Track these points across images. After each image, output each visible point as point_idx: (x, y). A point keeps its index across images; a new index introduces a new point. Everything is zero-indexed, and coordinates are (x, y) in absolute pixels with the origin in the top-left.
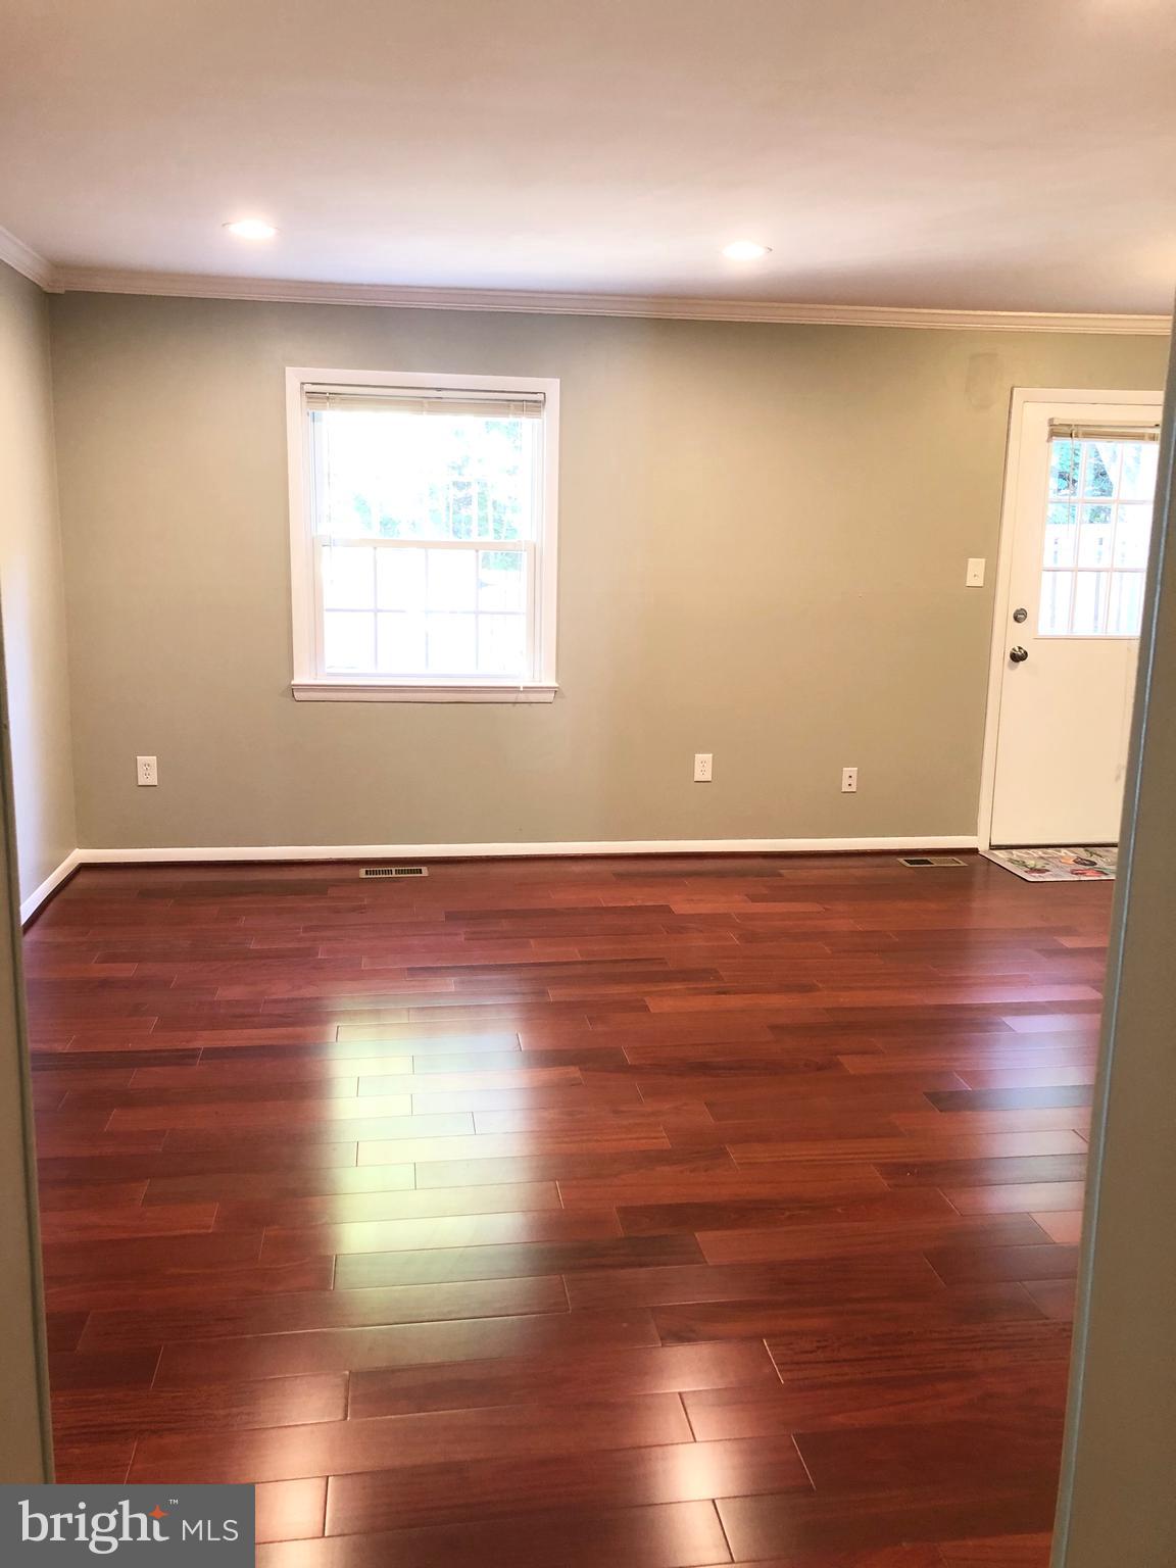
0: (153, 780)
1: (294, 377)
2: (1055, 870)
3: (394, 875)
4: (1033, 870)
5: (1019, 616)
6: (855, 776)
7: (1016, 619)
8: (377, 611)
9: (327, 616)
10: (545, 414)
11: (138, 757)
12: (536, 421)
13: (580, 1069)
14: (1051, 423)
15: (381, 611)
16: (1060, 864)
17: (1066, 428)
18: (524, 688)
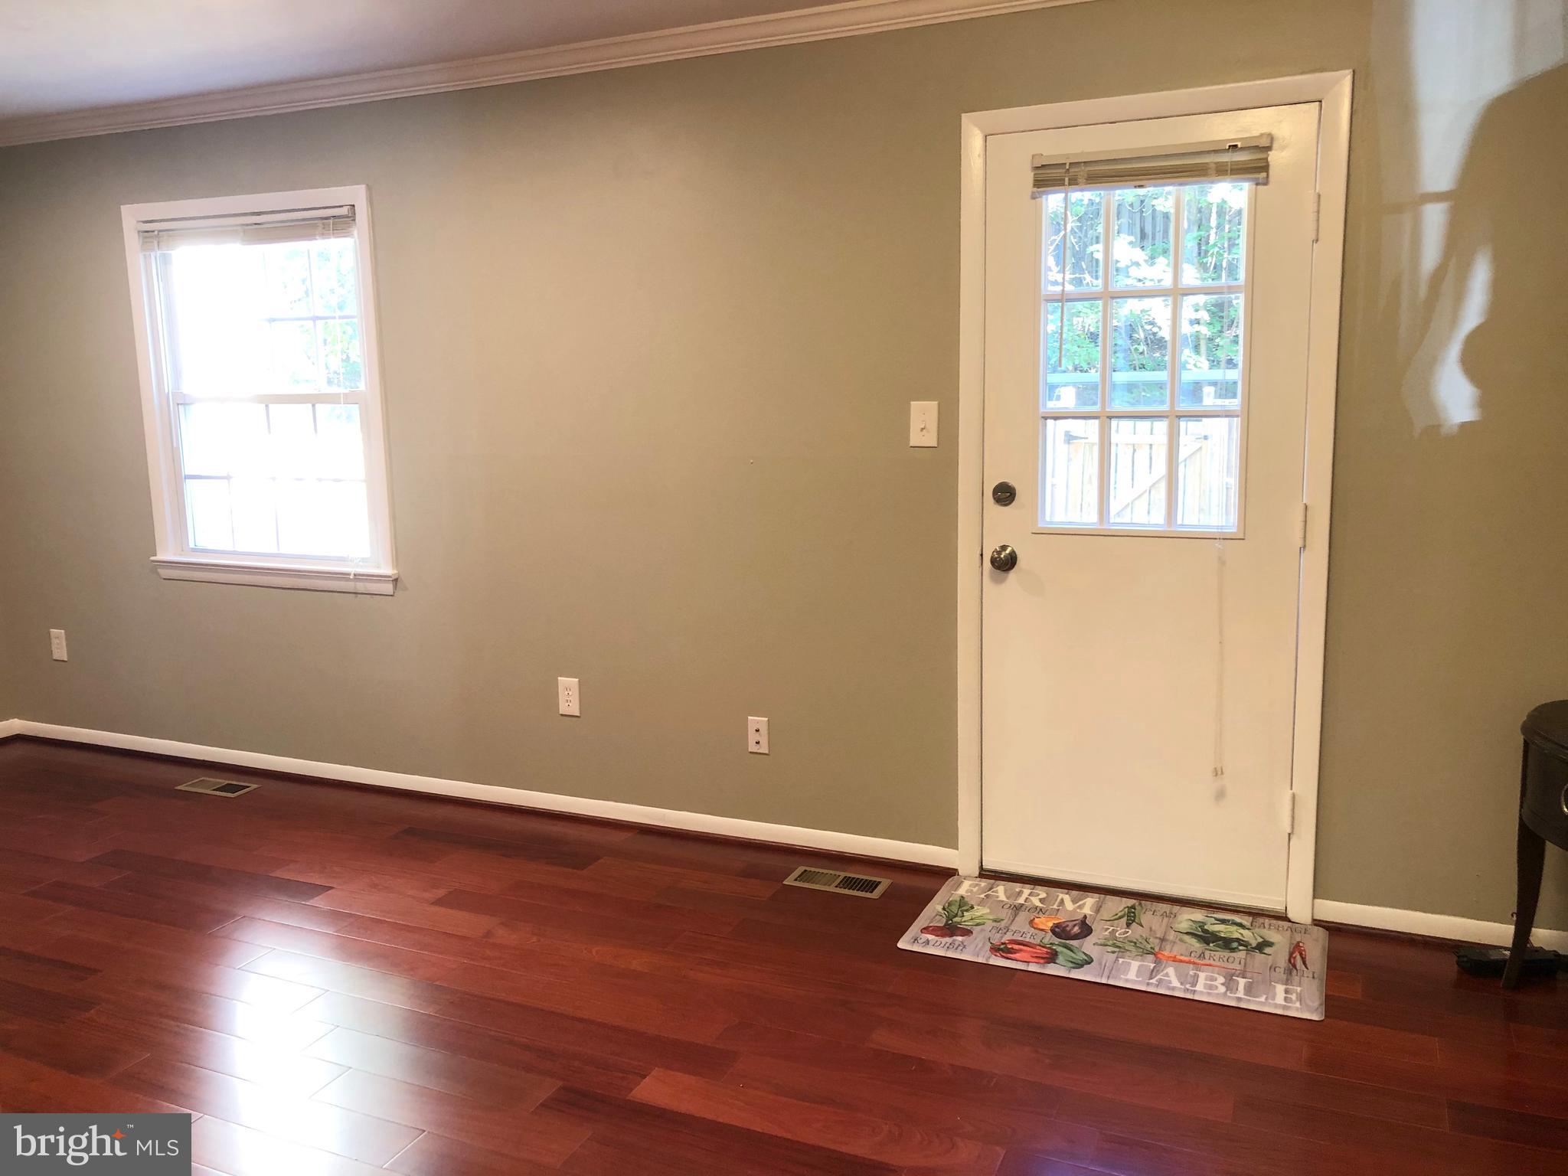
0: (64, 655)
1: (130, 216)
4: (943, 928)
5: (1003, 495)
6: (764, 730)
7: (999, 499)
10: (355, 233)
11: (51, 629)
12: (349, 241)
14: (1036, 164)
17: (1056, 170)
18: (355, 575)
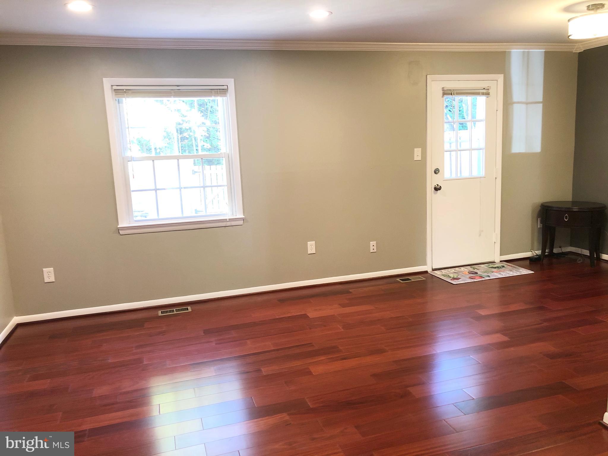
0: (52, 279)
1: (107, 83)
2: (463, 278)
3: (175, 313)
4: (454, 279)
5: (436, 171)
6: (375, 246)
7: (435, 173)
8: (156, 190)
9: (133, 194)
10: (228, 95)
11: (43, 269)
12: (224, 98)
13: (288, 415)
14: (443, 89)
15: (159, 189)
16: (463, 275)
17: (449, 91)
18: (229, 219)
